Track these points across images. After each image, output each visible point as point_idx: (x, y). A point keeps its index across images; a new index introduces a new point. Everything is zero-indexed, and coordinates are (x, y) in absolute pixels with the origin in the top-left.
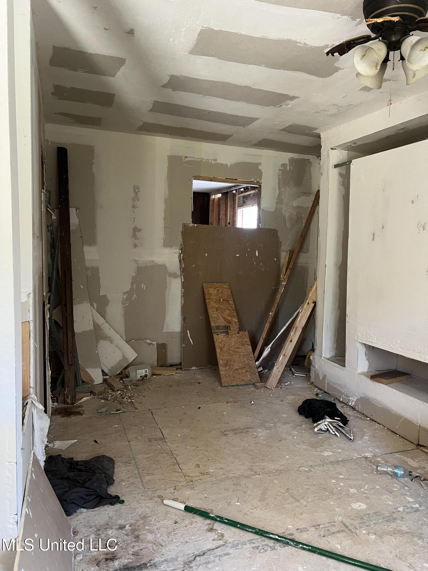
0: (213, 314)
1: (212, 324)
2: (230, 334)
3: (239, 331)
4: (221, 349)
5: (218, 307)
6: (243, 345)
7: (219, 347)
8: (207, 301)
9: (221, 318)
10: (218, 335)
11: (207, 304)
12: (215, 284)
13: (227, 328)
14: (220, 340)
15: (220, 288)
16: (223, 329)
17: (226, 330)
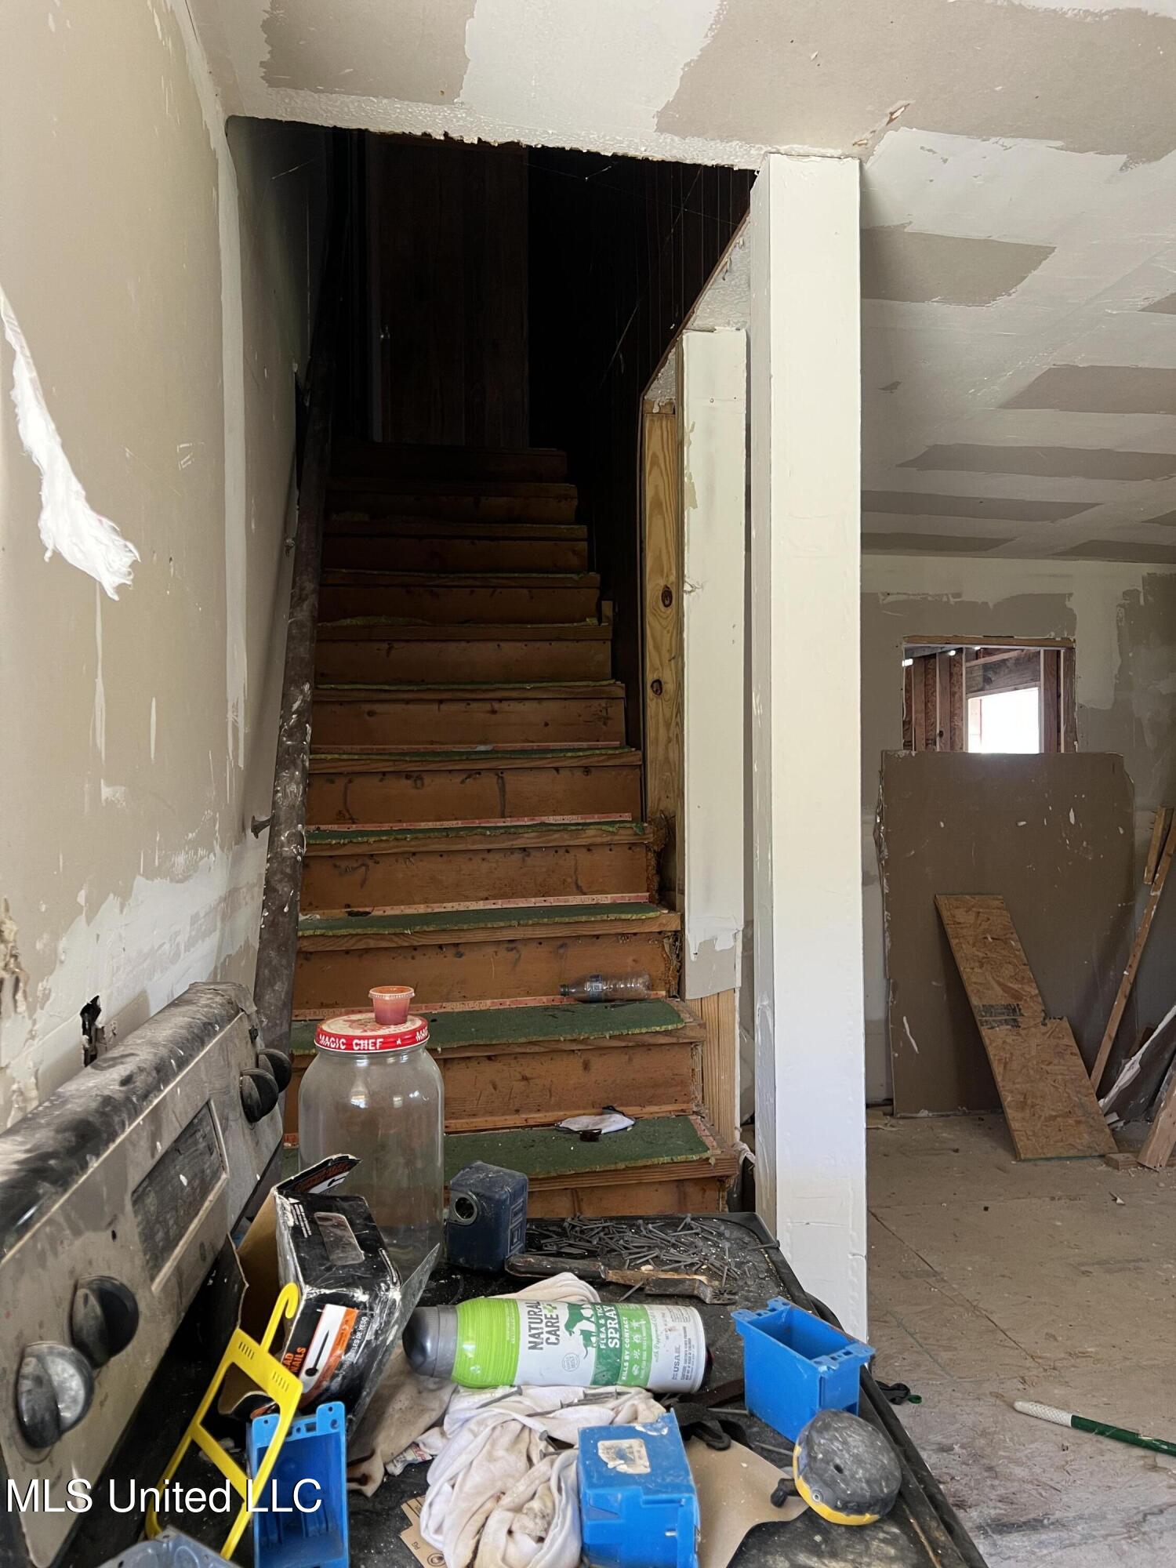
0: (973, 976)
1: (975, 1001)
2: (1023, 1026)
3: (1044, 1019)
4: (1006, 1064)
5: (984, 958)
6: (1060, 1054)
7: (999, 1060)
8: (954, 942)
9: (995, 986)
10: (992, 1028)
11: (955, 948)
12: (968, 897)
13: (1014, 1010)
14: (1000, 1041)
15: (981, 907)
16: (1004, 1014)
17: (1012, 1014)
